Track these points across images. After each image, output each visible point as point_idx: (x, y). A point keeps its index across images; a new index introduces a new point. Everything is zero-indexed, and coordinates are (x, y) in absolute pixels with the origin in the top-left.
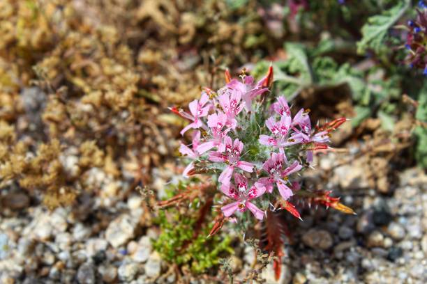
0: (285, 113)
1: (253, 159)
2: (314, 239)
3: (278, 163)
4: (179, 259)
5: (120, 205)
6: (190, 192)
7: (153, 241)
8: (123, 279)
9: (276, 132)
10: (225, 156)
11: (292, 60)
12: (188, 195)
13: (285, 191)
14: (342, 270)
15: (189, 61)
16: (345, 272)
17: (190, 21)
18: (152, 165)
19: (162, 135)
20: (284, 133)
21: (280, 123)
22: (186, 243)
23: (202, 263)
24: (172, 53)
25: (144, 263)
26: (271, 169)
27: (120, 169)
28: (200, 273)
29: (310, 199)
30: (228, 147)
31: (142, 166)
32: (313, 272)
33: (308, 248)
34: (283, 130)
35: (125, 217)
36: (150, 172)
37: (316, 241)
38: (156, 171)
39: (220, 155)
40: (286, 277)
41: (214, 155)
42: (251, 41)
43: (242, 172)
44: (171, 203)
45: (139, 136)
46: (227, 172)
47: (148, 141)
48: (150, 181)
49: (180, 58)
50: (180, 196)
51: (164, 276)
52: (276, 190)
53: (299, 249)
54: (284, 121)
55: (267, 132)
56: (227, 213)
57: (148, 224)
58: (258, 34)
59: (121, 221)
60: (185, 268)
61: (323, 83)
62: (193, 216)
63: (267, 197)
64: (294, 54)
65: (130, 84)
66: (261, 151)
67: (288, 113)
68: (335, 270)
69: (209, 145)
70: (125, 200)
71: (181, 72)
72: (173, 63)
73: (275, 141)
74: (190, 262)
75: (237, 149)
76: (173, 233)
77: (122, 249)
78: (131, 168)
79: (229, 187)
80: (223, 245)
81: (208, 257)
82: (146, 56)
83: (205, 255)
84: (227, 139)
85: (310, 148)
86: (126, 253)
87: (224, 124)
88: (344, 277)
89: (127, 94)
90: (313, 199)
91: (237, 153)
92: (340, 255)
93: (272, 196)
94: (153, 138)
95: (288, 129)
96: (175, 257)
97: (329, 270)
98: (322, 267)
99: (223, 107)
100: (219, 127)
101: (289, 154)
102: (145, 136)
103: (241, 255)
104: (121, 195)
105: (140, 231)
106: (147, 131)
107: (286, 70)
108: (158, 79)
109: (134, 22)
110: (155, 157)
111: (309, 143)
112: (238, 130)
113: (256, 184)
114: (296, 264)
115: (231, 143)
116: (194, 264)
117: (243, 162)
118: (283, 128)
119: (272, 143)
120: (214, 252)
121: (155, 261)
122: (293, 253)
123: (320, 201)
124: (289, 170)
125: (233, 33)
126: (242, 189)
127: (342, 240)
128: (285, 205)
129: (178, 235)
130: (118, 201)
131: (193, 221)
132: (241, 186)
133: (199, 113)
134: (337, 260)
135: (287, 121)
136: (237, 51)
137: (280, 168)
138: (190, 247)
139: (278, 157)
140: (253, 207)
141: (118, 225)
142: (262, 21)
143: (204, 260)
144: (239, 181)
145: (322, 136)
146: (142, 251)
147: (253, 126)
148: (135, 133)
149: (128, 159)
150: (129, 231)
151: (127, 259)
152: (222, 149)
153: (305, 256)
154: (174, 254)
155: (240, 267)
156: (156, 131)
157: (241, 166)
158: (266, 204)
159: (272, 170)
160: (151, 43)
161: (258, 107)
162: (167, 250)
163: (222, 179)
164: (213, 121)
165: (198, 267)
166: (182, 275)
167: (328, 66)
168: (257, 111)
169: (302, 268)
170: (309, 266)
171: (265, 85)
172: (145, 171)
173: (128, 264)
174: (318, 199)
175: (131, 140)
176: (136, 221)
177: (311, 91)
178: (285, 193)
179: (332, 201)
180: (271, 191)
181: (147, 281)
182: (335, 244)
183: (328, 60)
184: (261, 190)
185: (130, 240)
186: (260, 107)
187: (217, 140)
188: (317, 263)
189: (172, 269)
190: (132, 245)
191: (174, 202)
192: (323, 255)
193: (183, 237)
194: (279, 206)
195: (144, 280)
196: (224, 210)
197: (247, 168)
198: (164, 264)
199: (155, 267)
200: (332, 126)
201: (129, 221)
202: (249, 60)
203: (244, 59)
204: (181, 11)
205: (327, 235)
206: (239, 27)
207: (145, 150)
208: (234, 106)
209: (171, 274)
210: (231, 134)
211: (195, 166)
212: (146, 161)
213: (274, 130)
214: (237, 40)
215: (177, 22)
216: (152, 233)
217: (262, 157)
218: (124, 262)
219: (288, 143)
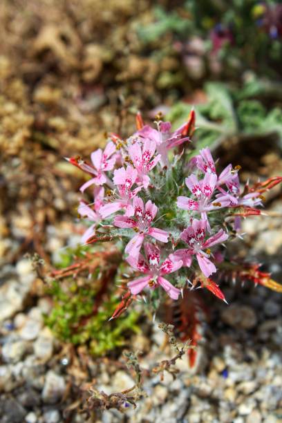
0: (209, 170)
1: (168, 225)
2: (235, 315)
3: (199, 231)
4: (75, 338)
5: (7, 269)
6: (89, 260)
7: (45, 316)
8: (7, 360)
9: (198, 193)
10: (134, 221)
11: (213, 104)
12: (87, 264)
13: (207, 265)
14: (266, 353)
15: (94, 101)
16: (270, 357)
17: (96, 55)
18: (47, 222)
19: (61, 187)
20: (207, 195)
21: (204, 182)
22: (84, 319)
23: (102, 344)
24: (74, 90)
25: (34, 340)
26: (190, 239)
27: (9, 225)
28: (100, 356)
29: (235, 273)
30: (138, 210)
31: (35, 223)
32: (234, 357)
33: (227, 327)
34: (207, 191)
35: (12, 285)
36: (44, 231)
37: (238, 319)
38: (51, 230)
39: (128, 220)
40: (202, 362)
41: (121, 219)
42: (166, 80)
43: (154, 241)
44: (66, 274)
45: (33, 187)
46: (137, 240)
47: (43, 194)
48: (44, 240)
49: (84, 96)
50: (78, 265)
51: (57, 357)
52: (195, 263)
53: (218, 328)
54: (208, 179)
55: (186, 192)
56: (135, 290)
57: (40, 293)
58: (173, 72)
59: (6, 291)
60: (82, 350)
61: (249, 132)
62: (94, 285)
63: (183, 272)
64: (217, 97)
65: (21, 127)
66: (178, 215)
67: (213, 170)
68: (259, 354)
69: (115, 206)
70: (14, 263)
71: (84, 113)
72: (74, 102)
73: (197, 204)
74: (88, 343)
75: (149, 213)
76: (69, 306)
77: (8, 323)
78: (23, 224)
79: (137, 259)
80: (128, 323)
81: (109, 337)
82: (43, 93)
83: (106, 334)
84: (138, 201)
85: (238, 213)
86: (13, 328)
87: (133, 182)
88: (270, 363)
89: (18, 138)
90: (238, 273)
91: (149, 218)
92: (264, 336)
93: (190, 271)
94: (49, 189)
95: (213, 190)
96: (71, 336)
97: (252, 354)
98: (243, 350)
99: (133, 160)
100: (128, 184)
101: (212, 219)
102: (39, 188)
103: (149, 333)
104: (10, 257)
105: (31, 302)
106: (42, 182)
107: (207, 115)
108: (57, 122)
109: (30, 54)
110: (51, 213)
111: (238, 207)
112: (151, 189)
113: (172, 257)
114: (213, 346)
115: (141, 206)
116: (93, 344)
117: (155, 229)
118: (207, 188)
119: (193, 206)
120: (117, 331)
121: (46, 339)
122: (210, 333)
123: (246, 276)
124: (212, 241)
125: (145, 70)
126: (154, 262)
127: (269, 318)
128: (206, 283)
129: (74, 309)
130: (6, 264)
131: (93, 292)
132: (153, 258)
133: (103, 166)
134: (262, 342)
135: (212, 180)
136: (149, 91)
137: (201, 238)
138: (89, 325)
139: (199, 225)
140: (166, 284)
141: (4, 294)
142: (180, 57)
143: (105, 341)
144: (150, 251)
145: (253, 199)
146: (32, 327)
147: (170, 185)
148: (28, 184)
149: (19, 214)
150: (17, 301)
151: (13, 335)
152: (130, 213)
153: (224, 337)
154: (69, 332)
155: (148, 349)
156: (53, 183)
157: (153, 234)
158: (182, 280)
159: (192, 241)
160: (50, 78)
161: (176, 161)
162: (61, 328)
163: (130, 249)
164: (120, 176)
165: (98, 348)
166: (77, 355)
167: (255, 111)
168: (174, 165)
169: (220, 351)
170: (228, 350)
171: (185, 133)
172: (38, 229)
173: (14, 341)
174: (244, 273)
175: (24, 191)
176: (25, 289)
177: (235, 140)
178: (206, 268)
179: (261, 277)
180: (189, 265)
181: (36, 363)
182: (259, 323)
183: (255, 105)
184: (177, 265)
185: (17, 313)
186: (179, 161)
187: (125, 201)
188: (238, 346)
189: (66, 349)
190: (20, 319)
191: (71, 273)
192: (246, 335)
193: (81, 312)
194: (199, 283)
195: (33, 361)
196: (132, 286)
197: (161, 236)
198: (57, 343)
199: (46, 346)
200: (265, 186)
201: (17, 290)
202: (163, 102)
204: (86, 42)
205: (250, 312)
206: (152, 63)
207: (39, 203)
208: (147, 159)
209: (65, 356)
210: (142, 194)
211: (97, 232)
212: (40, 216)
213: (196, 190)
214: (149, 77)
215: (81, 56)
216: (44, 305)
217: (179, 222)
218: (9, 339)
219: (212, 207)
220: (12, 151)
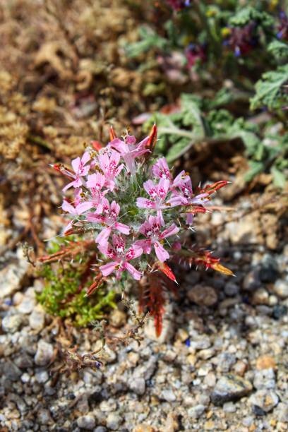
0: (164, 176)
1: (132, 220)
2: (199, 295)
3: (155, 226)
4: (62, 312)
5: (8, 254)
6: (73, 248)
7: (38, 294)
8: (7, 330)
9: (154, 194)
10: (103, 216)
11: (186, 113)
12: (70, 251)
13: (162, 253)
14: (225, 327)
15: (87, 108)
16: (228, 330)
17: (87, 68)
18: (43, 214)
19: (55, 184)
20: (162, 196)
21: (159, 186)
22: (71, 296)
23: (85, 317)
24: (69, 98)
25: (29, 314)
26: (147, 231)
27: (11, 217)
28: (82, 327)
29: (191, 259)
30: (105, 208)
31: (32, 216)
32: (195, 329)
33: (192, 304)
34: (161, 193)
35: (12, 267)
36: (40, 221)
37: (201, 297)
38: (46, 221)
39: (98, 216)
40: (169, 333)
41: (92, 216)
42: (150, 89)
43: (119, 233)
44: (53, 259)
45: (32, 185)
46: (106, 232)
47: (41, 189)
48: (40, 231)
49: (78, 104)
50: (62, 252)
51: (48, 328)
52: (153, 251)
53: (184, 305)
54: (162, 183)
55: (142, 194)
56: (106, 273)
57: (35, 275)
58: (157, 82)
59: (7, 272)
60: (67, 322)
61: (216, 137)
62: (79, 269)
63: (145, 258)
64: (189, 107)
65: (18, 136)
66: (140, 212)
67: (168, 175)
68: (219, 327)
69: (87, 206)
70: (15, 249)
71: (77, 119)
72: (69, 110)
73: (153, 204)
74: (73, 316)
75: (114, 211)
76: (57, 286)
77: (8, 300)
78: (22, 216)
79: (107, 247)
80: (107, 300)
81: (90, 312)
82: (41, 104)
83: (88, 310)
84: (105, 201)
85: (189, 210)
86: (12, 304)
87: (102, 186)
88: (227, 334)
89: (14, 146)
90: (194, 259)
91: (114, 215)
92: (224, 312)
93: (150, 258)
94: (46, 187)
95: (166, 192)
96: (58, 311)
97: (212, 327)
98: (205, 323)
99: (103, 169)
100: (98, 188)
101: (169, 215)
102: (37, 185)
103: (125, 310)
104: (11, 243)
105: (27, 282)
106: (40, 179)
107: (180, 123)
108: (49, 130)
109: (31, 67)
110: (47, 207)
111: (188, 206)
112: (118, 191)
113: (134, 246)
114: (179, 320)
115: (108, 205)
116: (78, 317)
117: (120, 224)
118: (162, 191)
119: (150, 205)
120: (98, 307)
121: (39, 313)
122: (177, 308)
123: (200, 261)
124: (167, 233)
125: (132, 80)
126: (120, 250)
127: (228, 296)
128: (162, 267)
129: (62, 288)
130: (7, 250)
131: (78, 274)
132: (119, 247)
133: (80, 171)
134: (222, 317)
135: (165, 183)
136: (136, 98)
137: (157, 231)
138: (74, 301)
139: (155, 221)
140: (130, 267)
141: (5, 276)
142: (161, 69)
143: (87, 314)
144: (117, 242)
145: (202, 199)
146: (27, 303)
147: (134, 186)
148: (28, 182)
149: (20, 208)
150: (15, 282)
151: (12, 309)
152: (99, 211)
153: (189, 312)
154: (56, 307)
155: (124, 321)
156: (49, 181)
157: (118, 228)
158: (143, 265)
159: (149, 233)
160: (49, 88)
161: (139, 168)
162: (50, 303)
163: (100, 240)
164: (93, 181)
165: (81, 321)
166: (65, 328)
167: (223, 119)
168: (138, 171)
169: (185, 324)
170: (192, 323)
171: (149, 144)
172: (36, 220)
173: (12, 315)
174: (198, 259)
175: (24, 188)
176: (22, 272)
178: (161, 255)
179: (213, 262)
180: (148, 252)
181: (31, 333)
182: (220, 300)
183: (224, 112)
184: (138, 252)
185: (15, 291)
186: (141, 168)
187: (96, 201)
188: (200, 320)
189: (55, 322)
190: (18, 296)
191: (56, 258)
192: (207, 311)
193: (68, 291)
194: (157, 267)
195: (28, 332)
196: (103, 269)
197: (124, 230)
198: (48, 316)
199: (39, 319)
200: (213, 188)
201: (15, 272)
203: (142, 107)
204: (81, 56)
205: (213, 292)
206: (137, 75)
207: (37, 198)
208: (113, 167)
209: (54, 327)
210: (109, 195)
211: (73, 226)
212: (37, 209)
213: (152, 193)
214: (135, 88)
215: (75, 69)
216: (38, 285)
217: (141, 218)
218: (9, 313)
219: (164, 207)
220: (10, 156)
